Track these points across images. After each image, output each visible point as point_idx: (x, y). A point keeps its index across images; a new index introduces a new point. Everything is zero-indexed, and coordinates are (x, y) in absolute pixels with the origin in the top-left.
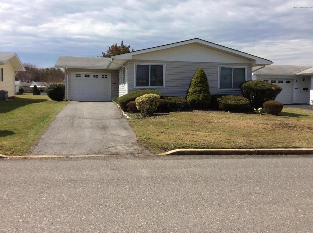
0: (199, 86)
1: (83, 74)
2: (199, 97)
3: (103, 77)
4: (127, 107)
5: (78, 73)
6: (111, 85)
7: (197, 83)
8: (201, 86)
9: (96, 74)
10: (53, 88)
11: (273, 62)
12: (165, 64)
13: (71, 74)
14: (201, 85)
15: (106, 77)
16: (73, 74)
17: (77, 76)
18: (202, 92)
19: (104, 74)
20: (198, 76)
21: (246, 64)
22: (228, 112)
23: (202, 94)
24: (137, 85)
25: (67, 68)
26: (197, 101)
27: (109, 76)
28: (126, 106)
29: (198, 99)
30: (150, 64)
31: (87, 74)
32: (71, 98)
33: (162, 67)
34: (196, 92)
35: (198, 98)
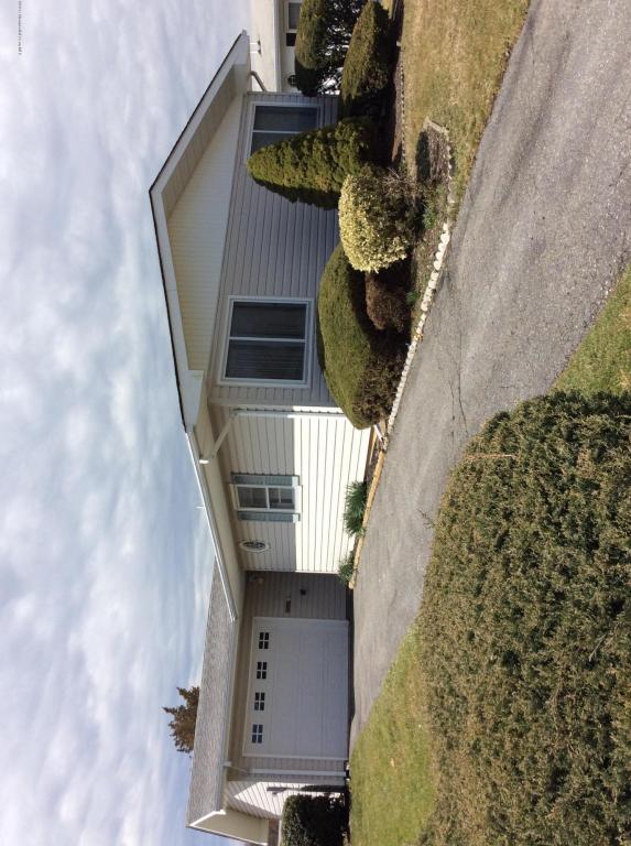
0: (310, 149)
1: (253, 717)
2: (348, 142)
3: (264, 645)
4: (390, 328)
5: (248, 733)
6: (295, 617)
7: (300, 158)
8: (311, 142)
9: (253, 670)
10: (302, 832)
11: (244, 31)
12: (229, 297)
13: (250, 758)
14: (305, 143)
15: (265, 636)
16: (250, 750)
17: (257, 739)
18: (329, 135)
19: (255, 640)
20: (275, 159)
21: (245, 107)
22: (399, 48)
23: (337, 133)
24: (301, 379)
25: (228, 764)
26: (362, 145)
27: (264, 623)
28: (384, 331)
29: (356, 141)
30: (226, 338)
31: (254, 701)
32: (338, 762)
33: (238, 306)
34: (330, 158)
35: (351, 144)
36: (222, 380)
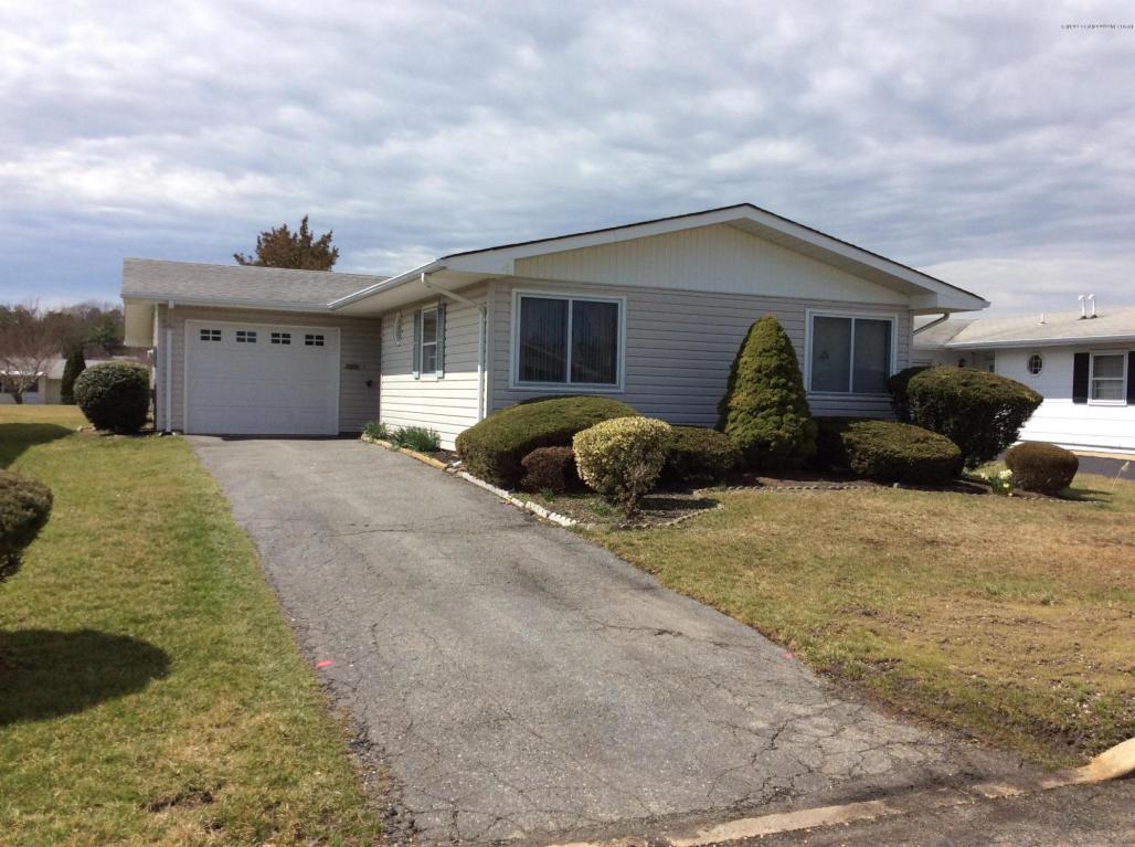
0: (776, 386)
1: (229, 331)
2: (779, 428)
3: (309, 340)
4: (524, 471)
5: (211, 325)
6: (341, 375)
7: (766, 375)
8: (785, 386)
9: (281, 329)
10: (106, 385)
11: (989, 303)
12: (625, 298)
13: (183, 328)
14: (783, 380)
15: (320, 341)
16: (192, 328)
17: (205, 335)
18: (790, 407)
19: (315, 330)
20: (767, 346)
21: (890, 307)
22: (891, 486)
23: (791, 416)
24: (520, 380)
25: (171, 305)
26: (773, 444)
27: (333, 338)
28: (519, 464)
29: (778, 437)
30: (571, 296)
31: (247, 331)
32: (182, 423)
33: (612, 308)
34: (763, 409)
35: (776, 431)
36: (518, 293)
